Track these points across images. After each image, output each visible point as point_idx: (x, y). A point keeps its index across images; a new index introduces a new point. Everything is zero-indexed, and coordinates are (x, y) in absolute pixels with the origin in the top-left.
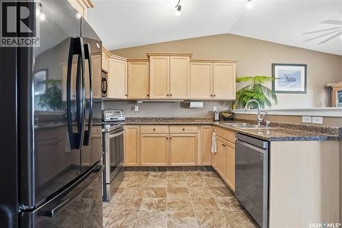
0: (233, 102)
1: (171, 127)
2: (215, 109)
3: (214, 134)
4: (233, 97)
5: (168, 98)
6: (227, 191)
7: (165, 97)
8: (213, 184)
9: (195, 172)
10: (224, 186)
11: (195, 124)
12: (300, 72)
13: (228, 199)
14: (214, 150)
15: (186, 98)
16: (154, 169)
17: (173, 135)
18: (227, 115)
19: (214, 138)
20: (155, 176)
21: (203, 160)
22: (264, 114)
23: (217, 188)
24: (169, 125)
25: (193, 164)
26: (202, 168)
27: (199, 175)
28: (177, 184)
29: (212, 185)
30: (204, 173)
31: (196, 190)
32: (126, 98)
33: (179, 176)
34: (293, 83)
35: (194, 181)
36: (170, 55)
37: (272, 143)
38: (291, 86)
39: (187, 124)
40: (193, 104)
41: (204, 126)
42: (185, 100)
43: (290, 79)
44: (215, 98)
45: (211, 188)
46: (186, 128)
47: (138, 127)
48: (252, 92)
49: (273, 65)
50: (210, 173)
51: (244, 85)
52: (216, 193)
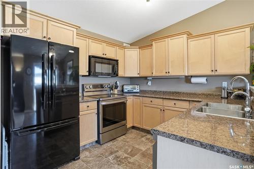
1: (165, 101)
2: (225, 84)
7: (164, 74)
11: (185, 100)
17: (166, 108)
24: (163, 98)
32: (138, 76)
39: (178, 100)
46: (177, 103)
47: (141, 98)
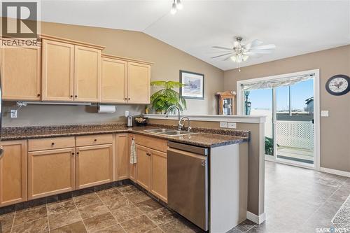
0: (146, 106)
2: (127, 113)
3: (133, 142)
4: (147, 101)
5: (72, 100)
6: (154, 203)
7: (66, 99)
8: (137, 199)
9: (111, 190)
10: (148, 198)
12: (200, 81)
13: (159, 211)
14: (133, 160)
15: (95, 100)
16: (52, 199)
17: (81, 148)
18: (141, 120)
19: (133, 148)
20: (58, 209)
21: (119, 174)
22: (185, 119)
23: (144, 203)
24: (76, 136)
25: (108, 181)
26: (117, 184)
27: (116, 192)
28: (94, 211)
29: (137, 201)
30: (122, 189)
31: (121, 211)
33: (92, 200)
34: (195, 90)
35: (114, 202)
36: (75, 44)
37: (212, 149)
38: (194, 93)
39: (101, 134)
40: (102, 109)
41: (120, 135)
42: (93, 103)
43: (193, 86)
44: (130, 102)
45: (137, 205)
46: (99, 138)
47: (24, 143)
48: (165, 97)
49: (181, 72)
50: (128, 187)
51: (157, 89)
52: (144, 209)
